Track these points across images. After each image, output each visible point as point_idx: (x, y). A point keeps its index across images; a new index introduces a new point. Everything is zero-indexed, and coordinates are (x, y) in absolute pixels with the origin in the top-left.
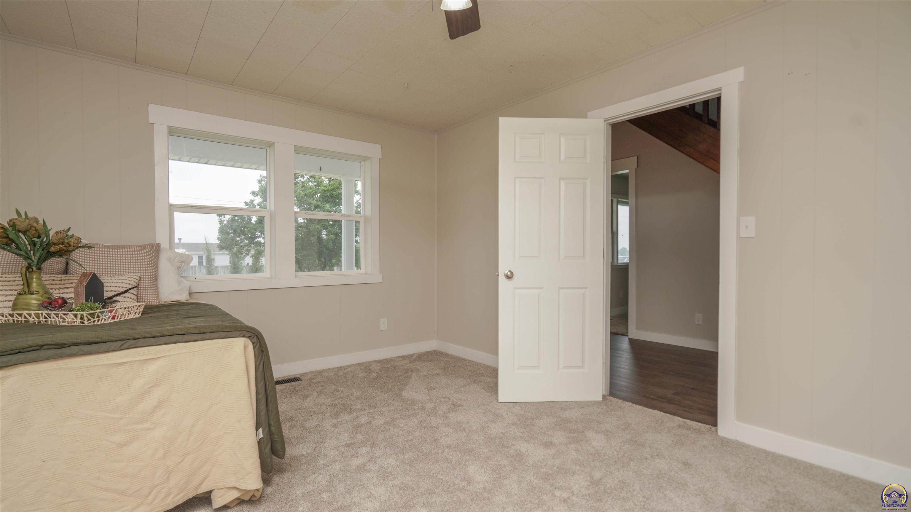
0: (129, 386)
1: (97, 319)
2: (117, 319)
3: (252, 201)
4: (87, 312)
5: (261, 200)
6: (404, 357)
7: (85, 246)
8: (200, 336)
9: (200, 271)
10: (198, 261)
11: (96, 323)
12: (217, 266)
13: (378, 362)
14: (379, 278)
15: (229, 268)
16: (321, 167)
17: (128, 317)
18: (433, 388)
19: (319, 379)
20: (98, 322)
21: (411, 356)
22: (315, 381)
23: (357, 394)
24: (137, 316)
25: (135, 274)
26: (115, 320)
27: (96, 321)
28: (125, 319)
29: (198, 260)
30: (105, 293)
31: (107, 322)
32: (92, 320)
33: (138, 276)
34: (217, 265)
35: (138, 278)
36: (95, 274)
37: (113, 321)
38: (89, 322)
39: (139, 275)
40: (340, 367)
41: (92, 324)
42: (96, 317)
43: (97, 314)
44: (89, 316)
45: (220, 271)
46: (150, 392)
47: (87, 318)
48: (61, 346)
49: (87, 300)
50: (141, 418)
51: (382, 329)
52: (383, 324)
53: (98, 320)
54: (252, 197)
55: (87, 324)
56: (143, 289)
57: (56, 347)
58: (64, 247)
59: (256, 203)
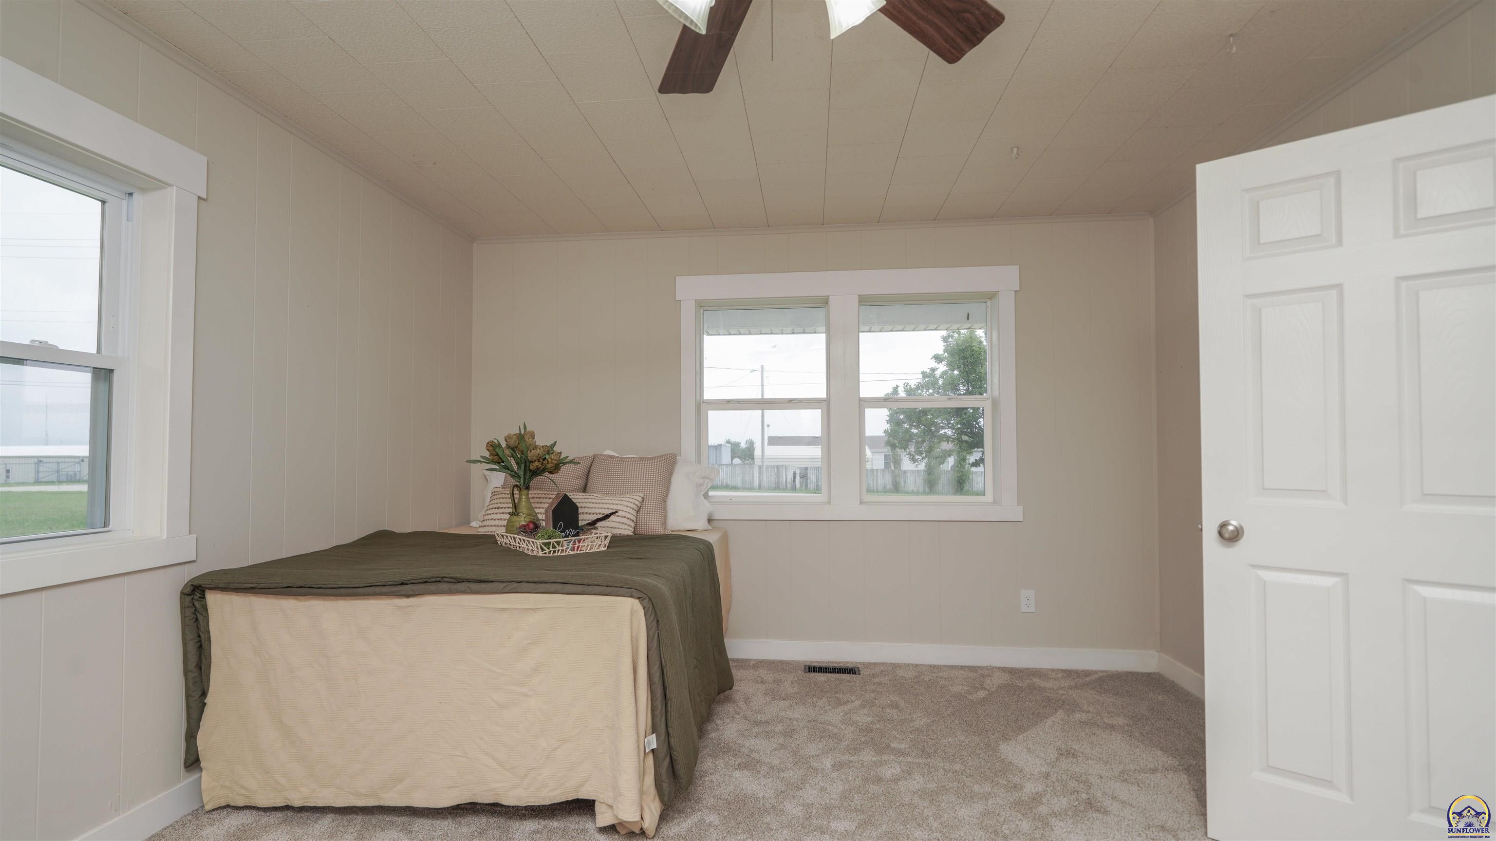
0: (509, 638)
1: (553, 549)
2: (577, 550)
3: (933, 370)
4: (541, 541)
5: (945, 368)
6: (1069, 673)
7: (571, 462)
8: (580, 588)
9: (883, 476)
10: (885, 462)
11: (551, 555)
12: (905, 471)
13: (1004, 670)
14: (1015, 513)
15: (922, 473)
16: (970, 313)
17: (590, 550)
18: (1071, 754)
19: (885, 680)
20: (553, 553)
21: (1087, 673)
22: (877, 680)
23: (920, 721)
24: (602, 549)
25: (638, 494)
26: (575, 552)
27: (552, 552)
28: (587, 551)
29: (885, 460)
30: (581, 517)
31: (564, 554)
32: (547, 551)
33: (640, 497)
34: (906, 469)
35: (640, 499)
36: (567, 496)
37: (572, 553)
38: (544, 552)
39: (642, 495)
40: (934, 667)
41: (548, 555)
42: (551, 547)
43: (552, 543)
44: (543, 546)
45: (909, 477)
46: (529, 650)
47: (541, 547)
48: (459, 581)
49: (555, 527)
50: (520, 679)
51: (1024, 609)
52: (1027, 600)
53: (554, 552)
54: (934, 364)
55: (541, 555)
56: (647, 513)
57: (453, 580)
58: (539, 465)
59: (938, 373)
